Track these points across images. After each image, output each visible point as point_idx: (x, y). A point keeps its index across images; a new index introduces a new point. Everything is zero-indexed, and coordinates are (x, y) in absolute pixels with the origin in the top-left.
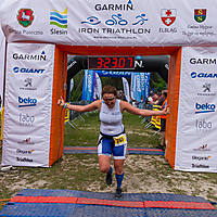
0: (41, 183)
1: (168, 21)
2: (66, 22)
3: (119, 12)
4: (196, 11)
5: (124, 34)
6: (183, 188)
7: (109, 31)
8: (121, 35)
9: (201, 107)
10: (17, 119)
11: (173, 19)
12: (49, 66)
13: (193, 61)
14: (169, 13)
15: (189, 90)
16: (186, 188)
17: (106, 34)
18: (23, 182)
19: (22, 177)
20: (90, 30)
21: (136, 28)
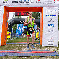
7: (21, 2)
9: (50, 25)
20: (15, 2)
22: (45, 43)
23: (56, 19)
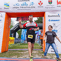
1: (41, 4)
4: (49, 1)
7: (22, 7)
11: (42, 3)
20: (16, 8)
23: (59, 24)
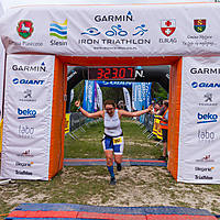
0: (41, 197)
1: (168, 31)
2: (65, 33)
3: (118, 23)
4: (196, 21)
5: (125, 45)
6: (186, 200)
7: (109, 42)
8: (121, 45)
9: (203, 117)
10: (16, 131)
11: (173, 29)
12: (49, 77)
13: (193, 71)
14: (168, 23)
15: (190, 100)
16: (189, 200)
17: (106, 45)
18: (22, 196)
19: (21, 191)
20: (90, 42)
21: (136, 38)
22: (186, 173)
